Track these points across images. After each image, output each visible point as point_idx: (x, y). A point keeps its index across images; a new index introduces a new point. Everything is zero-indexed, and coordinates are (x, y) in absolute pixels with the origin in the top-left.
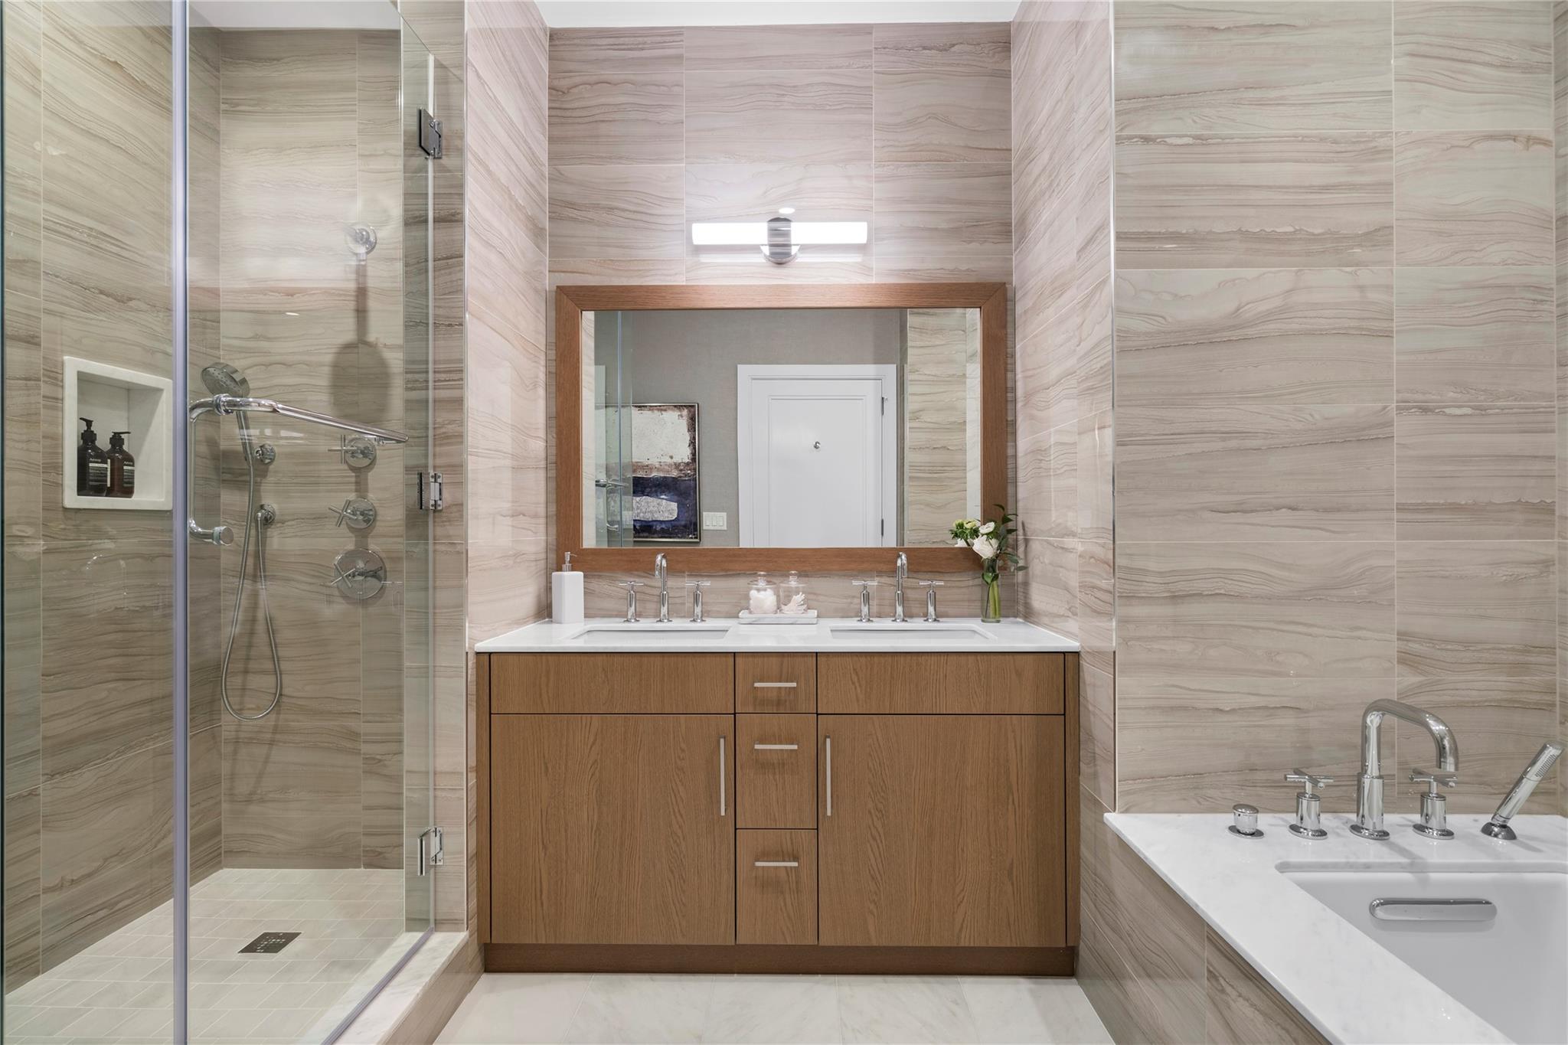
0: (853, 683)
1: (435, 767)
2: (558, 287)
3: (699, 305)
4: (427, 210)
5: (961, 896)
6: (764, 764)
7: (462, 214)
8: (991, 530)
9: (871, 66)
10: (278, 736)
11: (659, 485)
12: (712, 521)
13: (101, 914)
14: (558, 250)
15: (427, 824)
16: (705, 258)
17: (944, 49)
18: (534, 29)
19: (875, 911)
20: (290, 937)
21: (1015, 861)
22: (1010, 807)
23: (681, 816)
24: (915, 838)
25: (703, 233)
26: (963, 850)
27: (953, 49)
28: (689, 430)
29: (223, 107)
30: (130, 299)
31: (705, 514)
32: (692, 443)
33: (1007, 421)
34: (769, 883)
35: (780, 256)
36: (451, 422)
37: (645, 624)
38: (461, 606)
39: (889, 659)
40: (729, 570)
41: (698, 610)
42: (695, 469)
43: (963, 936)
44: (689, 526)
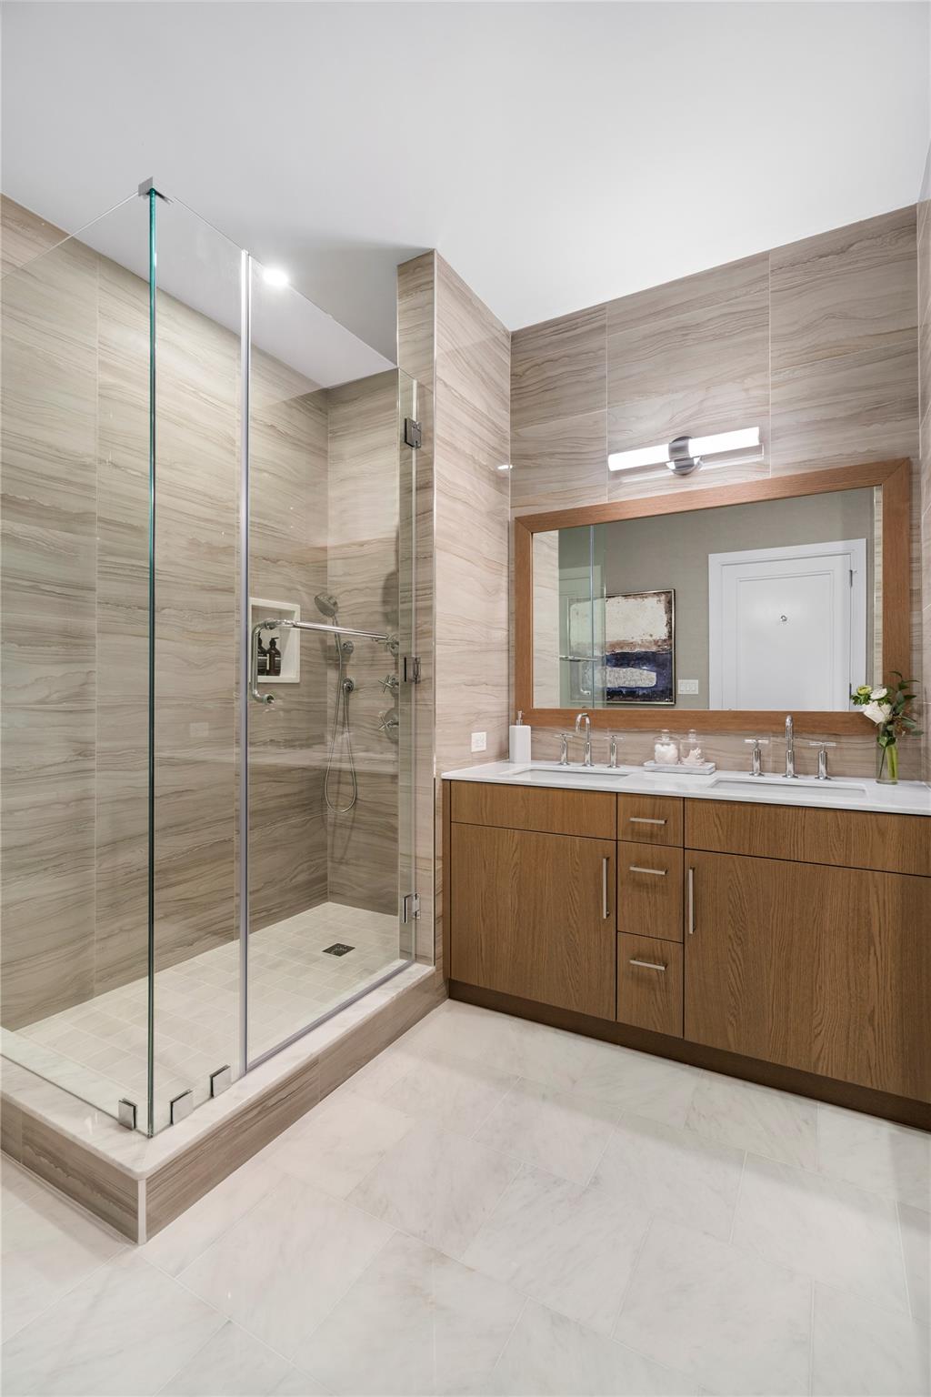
0: (716, 826)
1: (415, 853)
2: (516, 518)
3: (618, 518)
4: (411, 483)
5: (820, 1028)
6: (640, 884)
7: (432, 482)
8: (882, 696)
9: (767, 288)
10: (355, 825)
11: (642, 658)
12: (685, 687)
13: (263, 914)
14: (518, 490)
15: (410, 891)
16: (626, 480)
17: (843, 251)
18: (496, 337)
19: (734, 1022)
20: (349, 949)
21: (876, 1011)
22: (872, 957)
23: (576, 913)
24: (773, 967)
25: (617, 462)
26: (820, 988)
27: (851, 249)
28: (666, 613)
29: (330, 435)
30: (278, 560)
31: (680, 682)
32: (669, 623)
33: (911, 590)
34: (641, 978)
35: (685, 468)
36: (426, 623)
37: (573, 767)
38: (431, 747)
39: (749, 808)
40: (641, 727)
41: (613, 758)
42: (671, 645)
43: (820, 1064)
44: (666, 691)
